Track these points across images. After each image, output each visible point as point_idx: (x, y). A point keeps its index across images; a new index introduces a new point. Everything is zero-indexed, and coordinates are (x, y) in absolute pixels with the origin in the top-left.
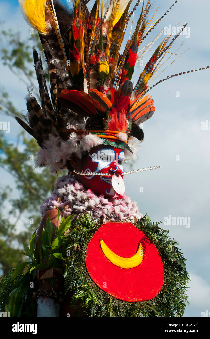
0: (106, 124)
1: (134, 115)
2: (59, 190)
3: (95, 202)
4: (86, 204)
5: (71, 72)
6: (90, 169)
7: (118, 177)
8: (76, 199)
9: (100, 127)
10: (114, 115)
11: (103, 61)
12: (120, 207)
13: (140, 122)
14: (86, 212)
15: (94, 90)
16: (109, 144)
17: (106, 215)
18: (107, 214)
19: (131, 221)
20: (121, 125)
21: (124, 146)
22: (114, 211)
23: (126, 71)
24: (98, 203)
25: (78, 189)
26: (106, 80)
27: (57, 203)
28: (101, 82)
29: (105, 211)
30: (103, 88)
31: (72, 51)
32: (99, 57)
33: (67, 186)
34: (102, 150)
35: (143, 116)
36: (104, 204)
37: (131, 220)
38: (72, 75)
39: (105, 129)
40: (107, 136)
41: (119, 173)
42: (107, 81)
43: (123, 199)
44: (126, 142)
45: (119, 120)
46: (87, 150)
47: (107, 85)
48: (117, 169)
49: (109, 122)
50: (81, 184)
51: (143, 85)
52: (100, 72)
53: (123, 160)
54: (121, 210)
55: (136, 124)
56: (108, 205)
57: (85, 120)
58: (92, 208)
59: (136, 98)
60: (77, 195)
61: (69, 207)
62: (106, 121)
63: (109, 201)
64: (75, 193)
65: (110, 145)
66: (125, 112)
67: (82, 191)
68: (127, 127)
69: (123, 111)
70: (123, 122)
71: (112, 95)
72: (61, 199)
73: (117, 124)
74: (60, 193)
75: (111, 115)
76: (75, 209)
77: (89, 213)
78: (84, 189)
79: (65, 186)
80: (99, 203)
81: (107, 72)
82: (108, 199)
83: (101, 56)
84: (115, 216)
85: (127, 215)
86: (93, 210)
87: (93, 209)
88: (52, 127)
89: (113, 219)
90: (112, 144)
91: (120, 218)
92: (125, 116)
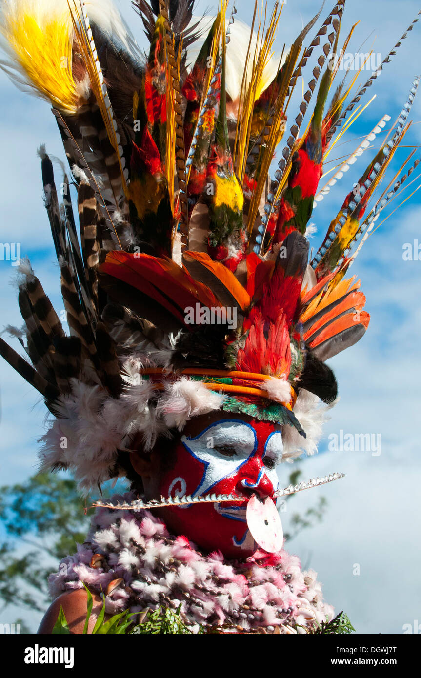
0: (232, 353)
1: (312, 332)
2: (97, 534)
3: (196, 573)
4: (170, 578)
5: (137, 207)
6: (186, 481)
7: (264, 503)
8: (143, 564)
9: (215, 360)
10: (255, 327)
11: (225, 176)
12: (266, 588)
13: (329, 352)
14: (169, 602)
15: (199, 255)
16: (239, 410)
17: (225, 612)
18: (228, 610)
19: (296, 629)
20: (275, 359)
21: (283, 417)
22: (249, 603)
23: (290, 208)
24: (204, 578)
25: (150, 536)
26: (235, 229)
27: (90, 571)
28: (218, 234)
29: (222, 600)
30: (225, 253)
31: (140, 146)
32: (214, 165)
33: (119, 525)
34: (218, 426)
35: (336, 336)
36: (221, 579)
37: (298, 627)
38: (140, 215)
39: (230, 367)
40: (234, 386)
41: (265, 492)
42: (237, 234)
43: (278, 565)
44: (288, 405)
45: (269, 343)
46: (176, 426)
47: (235, 245)
48: (262, 480)
49: (240, 349)
50: (159, 520)
51: (339, 251)
52: (218, 208)
53: (280, 457)
54: (271, 597)
55: (317, 356)
56: (232, 584)
57: (173, 340)
58: (187, 591)
59: (317, 285)
60: (144, 552)
61: (121, 586)
62: (233, 344)
63: (237, 571)
64: (139, 546)
65: (241, 412)
66: (287, 321)
67: (162, 541)
68: (293, 363)
69: (280, 317)
70: (280, 350)
71: (250, 274)
72: (100, 561)
73: (263, 353)
74: (100, 544)
75: (246, 329)
76: (137, 592)
77: (177, 606)
78: (168, 534)
79: (114, 526)
80: (206, 577)
81: (236, 207)
82: (233, 566)
83: (222, 164)
84: (252, 616)
85: (288, 612)
86: (188, 595)
87: (189, 592)
88: (82, 359)
89: (245, 626)
90: (248, 409)
91: (264, 623)
92: (285, 331)
